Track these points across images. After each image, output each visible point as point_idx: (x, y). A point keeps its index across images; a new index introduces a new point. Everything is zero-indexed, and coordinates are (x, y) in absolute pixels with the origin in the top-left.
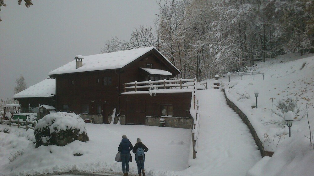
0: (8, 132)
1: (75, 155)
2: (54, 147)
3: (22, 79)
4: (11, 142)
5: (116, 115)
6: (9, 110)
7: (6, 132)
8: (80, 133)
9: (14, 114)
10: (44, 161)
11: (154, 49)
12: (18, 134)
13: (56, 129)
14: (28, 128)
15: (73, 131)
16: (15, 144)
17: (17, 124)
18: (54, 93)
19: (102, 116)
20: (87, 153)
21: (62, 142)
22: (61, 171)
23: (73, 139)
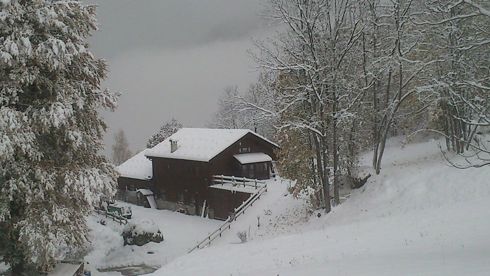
0: (105, 223)
1: (148, 253)
2: (135, 247)
3: (122, 134)
4: (107, 237)
5: (206, 208)
6: (105, 200)
7: (103, 223)
8: (154, 236)
9: (110, 205)
10: (128, 257)
11: (249, 133)
12: (114, 228)
13: (136, 233)
14: (121, 223)
15: (149, 235)
16: (110, 239)
17: (112, 217)
18: (152, 176)
19: (194, 207)
20: (157, 252)
21: (141, 243)
22: (136, 265)
23: (149, 240)
